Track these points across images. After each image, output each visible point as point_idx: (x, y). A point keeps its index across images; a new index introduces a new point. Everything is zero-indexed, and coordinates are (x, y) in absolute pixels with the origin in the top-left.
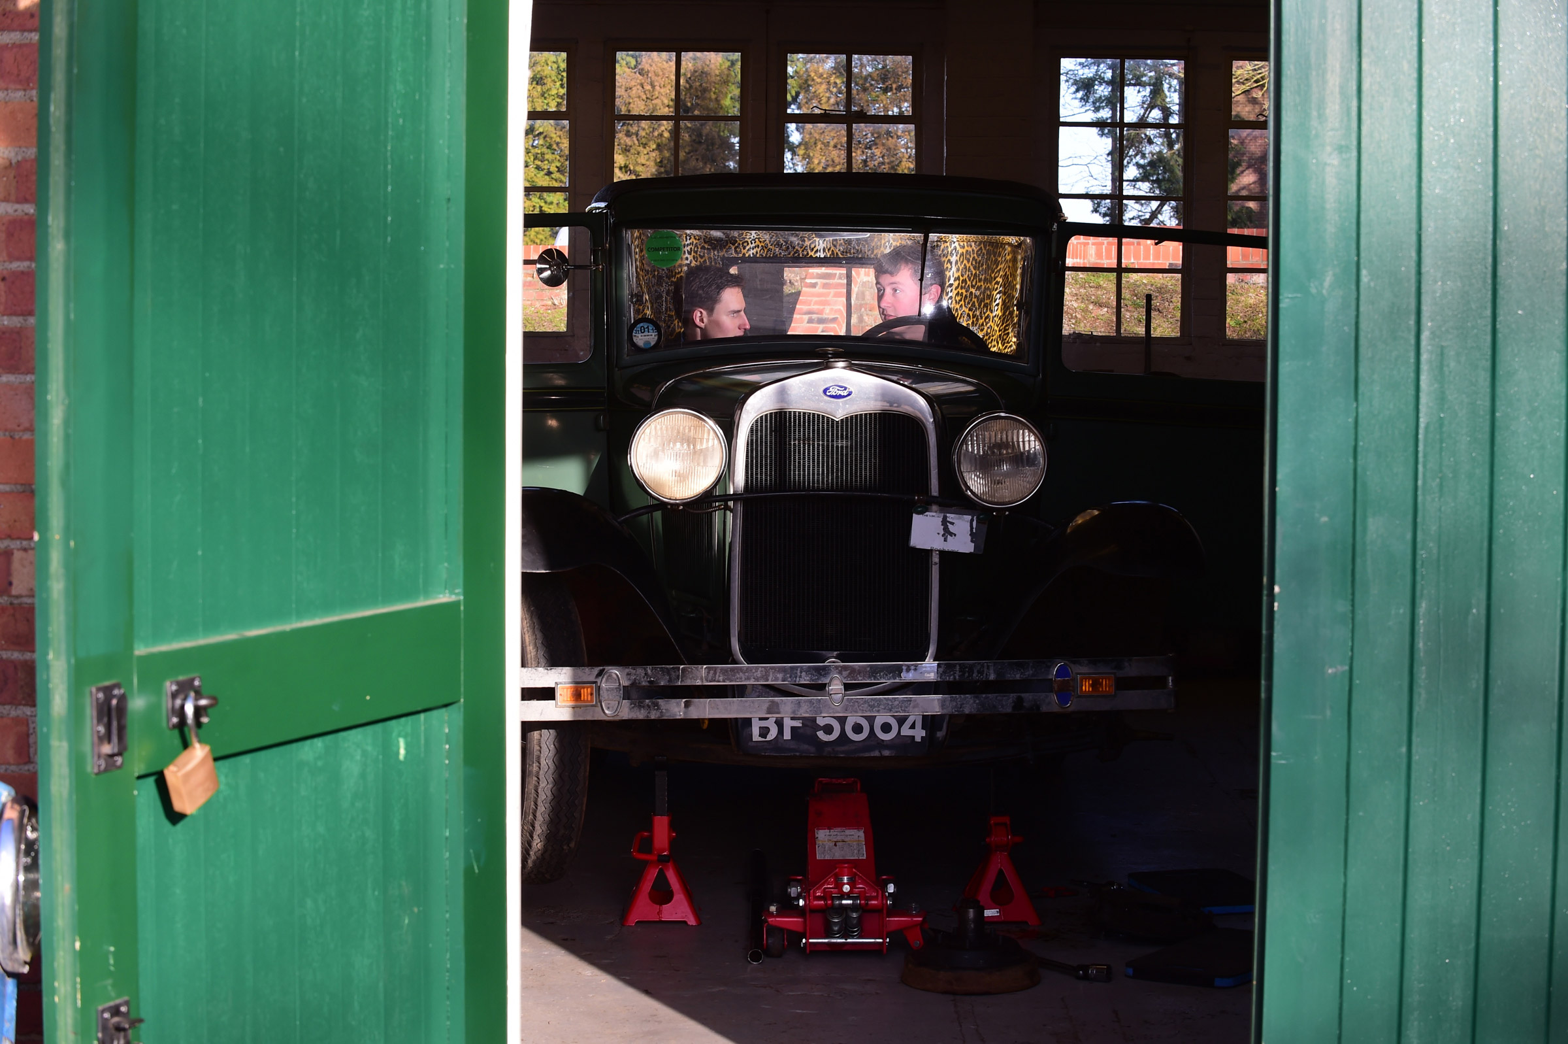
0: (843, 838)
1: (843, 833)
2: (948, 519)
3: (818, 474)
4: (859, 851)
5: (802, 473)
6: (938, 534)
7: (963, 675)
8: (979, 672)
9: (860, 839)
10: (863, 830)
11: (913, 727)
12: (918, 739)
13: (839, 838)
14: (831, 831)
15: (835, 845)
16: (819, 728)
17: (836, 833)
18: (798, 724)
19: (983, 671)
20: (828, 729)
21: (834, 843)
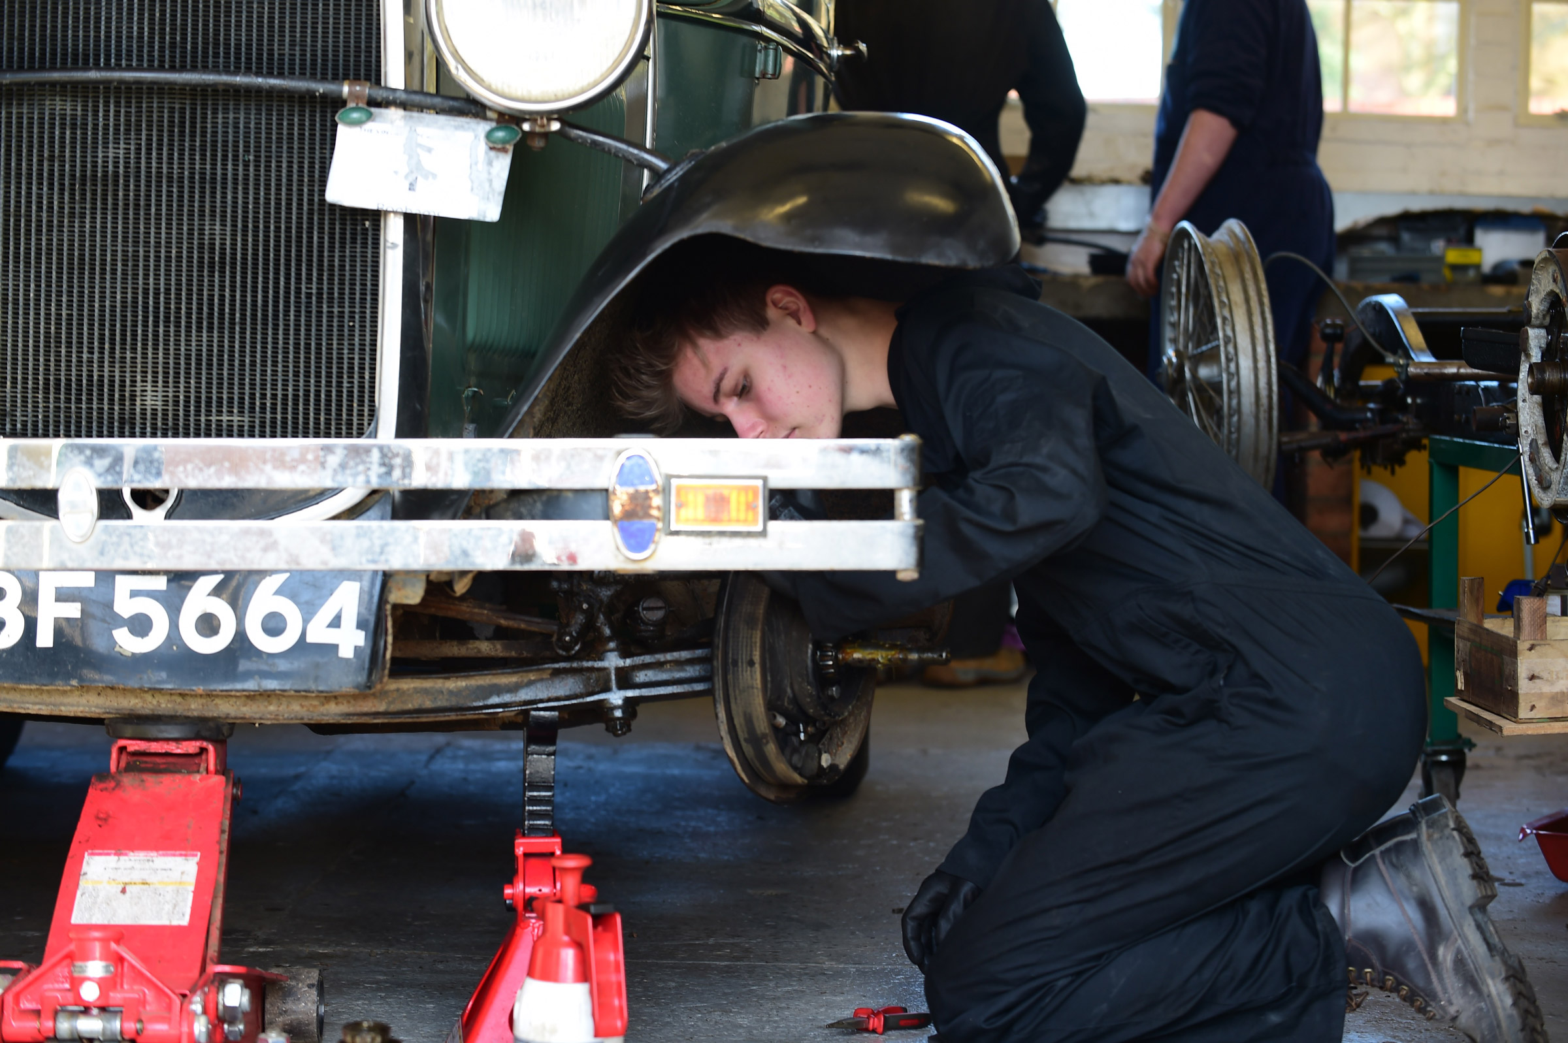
0: (145, 875)
1: (147, 865)
2: (420, 140)
3: (130, 38)
4: (175, 906)
5: (92, 33)
6: (396, 172)
7: (389, 473)
8: (429, 468)
9: (185, 878)
10: (197, 859)
11: (336, 623)
12: (346, 652)
13: (136, 876)
14: (122, 858)
15: (124, 891)
16: (119, 621)
17: (130, 864)
18: (73, 610)
19: (438, 465)
20: (140, 625)
21: (120, 887)
